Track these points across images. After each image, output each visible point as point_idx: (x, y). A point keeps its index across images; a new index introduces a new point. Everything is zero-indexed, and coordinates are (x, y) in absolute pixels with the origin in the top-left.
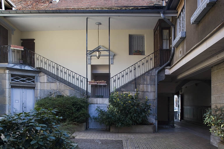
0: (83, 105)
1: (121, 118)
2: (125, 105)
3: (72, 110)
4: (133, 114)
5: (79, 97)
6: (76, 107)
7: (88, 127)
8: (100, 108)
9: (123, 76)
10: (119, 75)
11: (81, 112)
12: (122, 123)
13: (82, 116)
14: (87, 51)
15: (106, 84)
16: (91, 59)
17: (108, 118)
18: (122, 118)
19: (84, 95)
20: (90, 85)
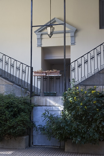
0: (23, 107)
1: (79, 129)
2: (86, 107)
3: (5, 115)
4: (100, 123)
5: (20, 96)
6: (12, 111)
7: (33, 143)
8: (50, 112)
9: (86, 62)
10: (79, 60)
11: (19, 118)
12: (83, 138)
13: (20, 125)
14: (32, 27)
15: (60, 75)
16: (41, 39)
17: (59, 128)
18: (83, 128)
19: (26, 93)
20: (36, 77)
